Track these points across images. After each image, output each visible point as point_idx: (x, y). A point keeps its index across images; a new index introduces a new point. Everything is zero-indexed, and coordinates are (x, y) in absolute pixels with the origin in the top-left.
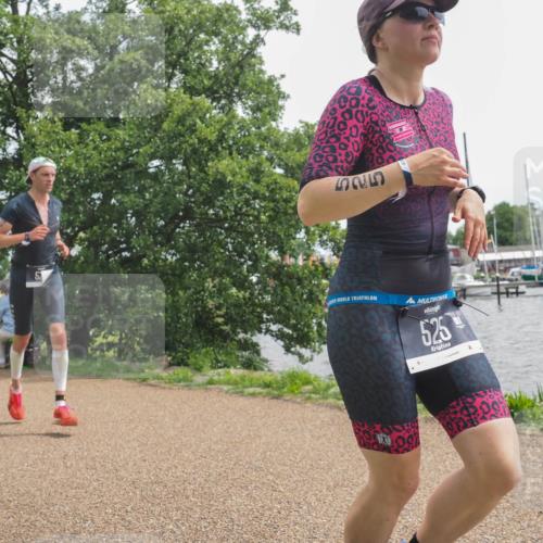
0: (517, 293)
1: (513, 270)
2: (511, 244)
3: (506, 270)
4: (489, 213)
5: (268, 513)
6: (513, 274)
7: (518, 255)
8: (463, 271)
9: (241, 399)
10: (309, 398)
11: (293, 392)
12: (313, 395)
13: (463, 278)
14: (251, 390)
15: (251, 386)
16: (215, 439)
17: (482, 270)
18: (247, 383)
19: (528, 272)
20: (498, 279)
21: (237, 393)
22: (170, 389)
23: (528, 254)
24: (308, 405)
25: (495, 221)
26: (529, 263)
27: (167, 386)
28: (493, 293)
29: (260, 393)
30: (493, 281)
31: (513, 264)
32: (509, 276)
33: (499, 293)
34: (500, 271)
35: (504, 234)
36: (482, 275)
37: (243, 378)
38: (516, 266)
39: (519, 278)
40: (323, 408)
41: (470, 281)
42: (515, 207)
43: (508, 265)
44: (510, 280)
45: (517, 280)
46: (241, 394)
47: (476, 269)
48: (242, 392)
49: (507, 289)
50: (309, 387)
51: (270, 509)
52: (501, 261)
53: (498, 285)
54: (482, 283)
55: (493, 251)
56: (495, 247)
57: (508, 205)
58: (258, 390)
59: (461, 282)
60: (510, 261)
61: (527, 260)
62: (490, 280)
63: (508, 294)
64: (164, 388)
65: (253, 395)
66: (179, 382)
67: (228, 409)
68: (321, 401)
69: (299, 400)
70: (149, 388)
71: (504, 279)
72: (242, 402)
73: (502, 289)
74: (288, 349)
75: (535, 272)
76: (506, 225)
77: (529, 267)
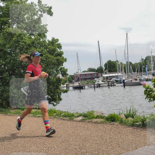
0: (114, 85)
1: (113, 79)
2: (112, 72)
3: (111, 79)
4: (106, 63)
5: (42, 151)
6: (113, 80)
7: (114, 75)
8: (99, 80)
9: (35, 118)
10: (55, 117)
11: (50, 115)
12: (56, 116)
13: (99, 81)
14: (38, 115)
15: (38, 114)
16: (27, 130)
17: (104, 79)
18: (37, 113)
19: (117, 79)
20: (109, 82)
21: (34, 116)
22: (14, 116)
23: (117, 74)
24: (55, 119)
25: (108, 65)
26: (117, 77)
27: (13, 115)
28: (107, 86)
29: (41, 116)
30: (107, 82)
31: (113, 77)
32: (112, 81)
33: (109, 86)
34: (109, 79)
35: (110, 69)
36: (104, 80)
37: (36, 112)
38: (113, 78)
39: (114, 81)
40: (59, 120)
41: (101, 82)
42: (113, 61)
43: (111, 78)
44: (112, 82)
45: (114, 82)
46: (35, 117)
47: (102, 79)
48: (36, 116)
49: (111, 84)
50: (55, 114)
51: (43, 150)
52: (109, 77)
53: (109, 83)
54: (104, 83)
55: (107, 74)
56: (108, 73)
57: (111, 61)
58: (40, 115)
59: (98, 83)
60: (112, 76)
61: (117, 76)
62: (106, 82)
63: (111, 86)
64: (12, 116)
65: (39, 117)
66: (17, 114)
67: (31, 121)
68: (59, 118)
69: (52, 118)
70: (8, 116)
71: (110, 82)
72: (36, 119)
73: (110, 84)
74: (49, 103)
75: (118, 79)
76: (111, 66)
77: (117, 78)
